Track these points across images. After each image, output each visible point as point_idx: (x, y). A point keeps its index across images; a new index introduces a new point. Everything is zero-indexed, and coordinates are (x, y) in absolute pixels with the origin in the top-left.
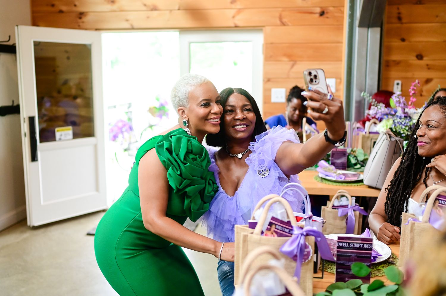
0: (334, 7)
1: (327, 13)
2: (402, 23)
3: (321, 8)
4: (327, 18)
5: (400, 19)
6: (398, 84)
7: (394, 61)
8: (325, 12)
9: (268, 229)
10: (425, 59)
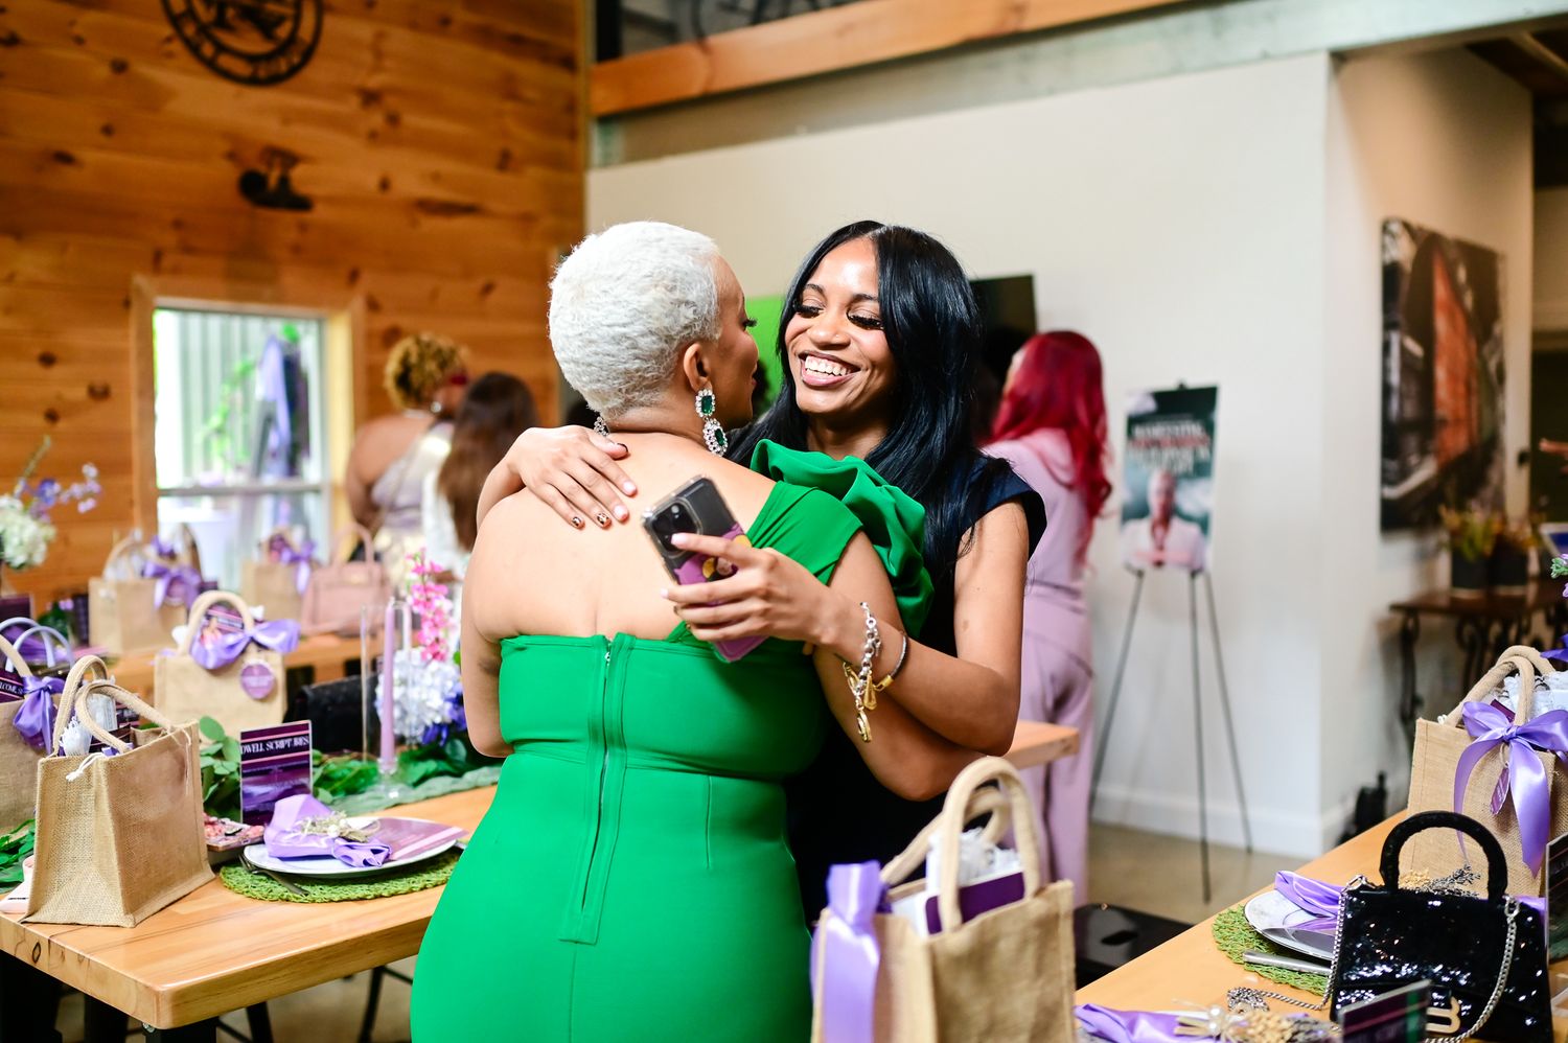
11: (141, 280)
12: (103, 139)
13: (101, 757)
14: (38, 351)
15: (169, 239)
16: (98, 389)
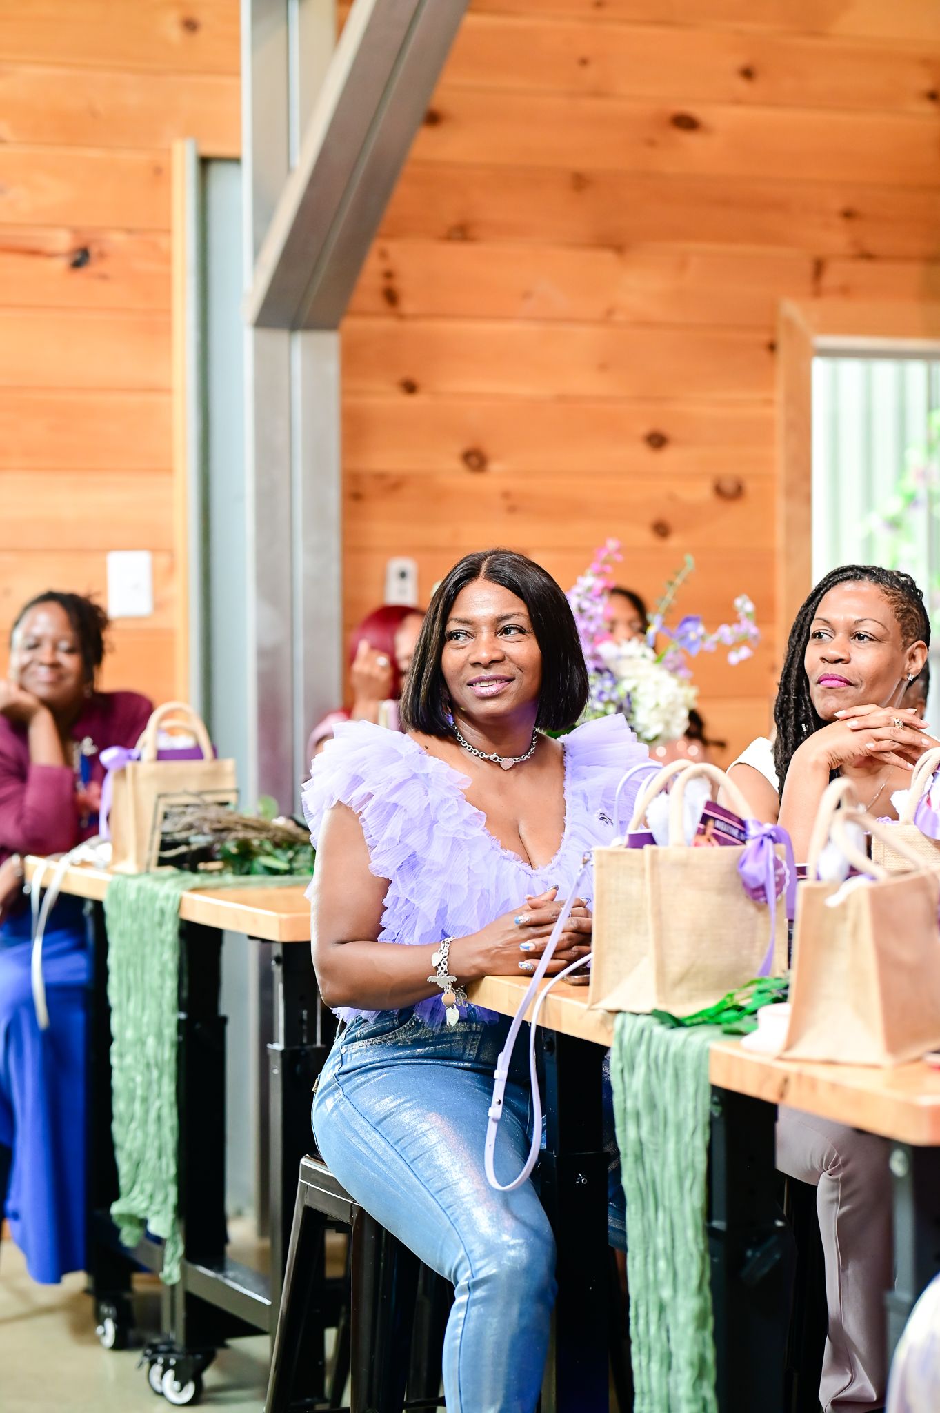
0: (129, 231)
1: (102, 255)
2: (401, 317)
3: (76, 231)
4: (104, 277)
5: (391, 297)
6: (403, 575)
7: (381, 476)
8: (94, 251)
9: (701, 832)
10: (495, 467)
11: (792, 309)
12: (741, 86)
13: (858, 882)
14: (644, 429)
15: (836, 240)
16: (729, 486)
